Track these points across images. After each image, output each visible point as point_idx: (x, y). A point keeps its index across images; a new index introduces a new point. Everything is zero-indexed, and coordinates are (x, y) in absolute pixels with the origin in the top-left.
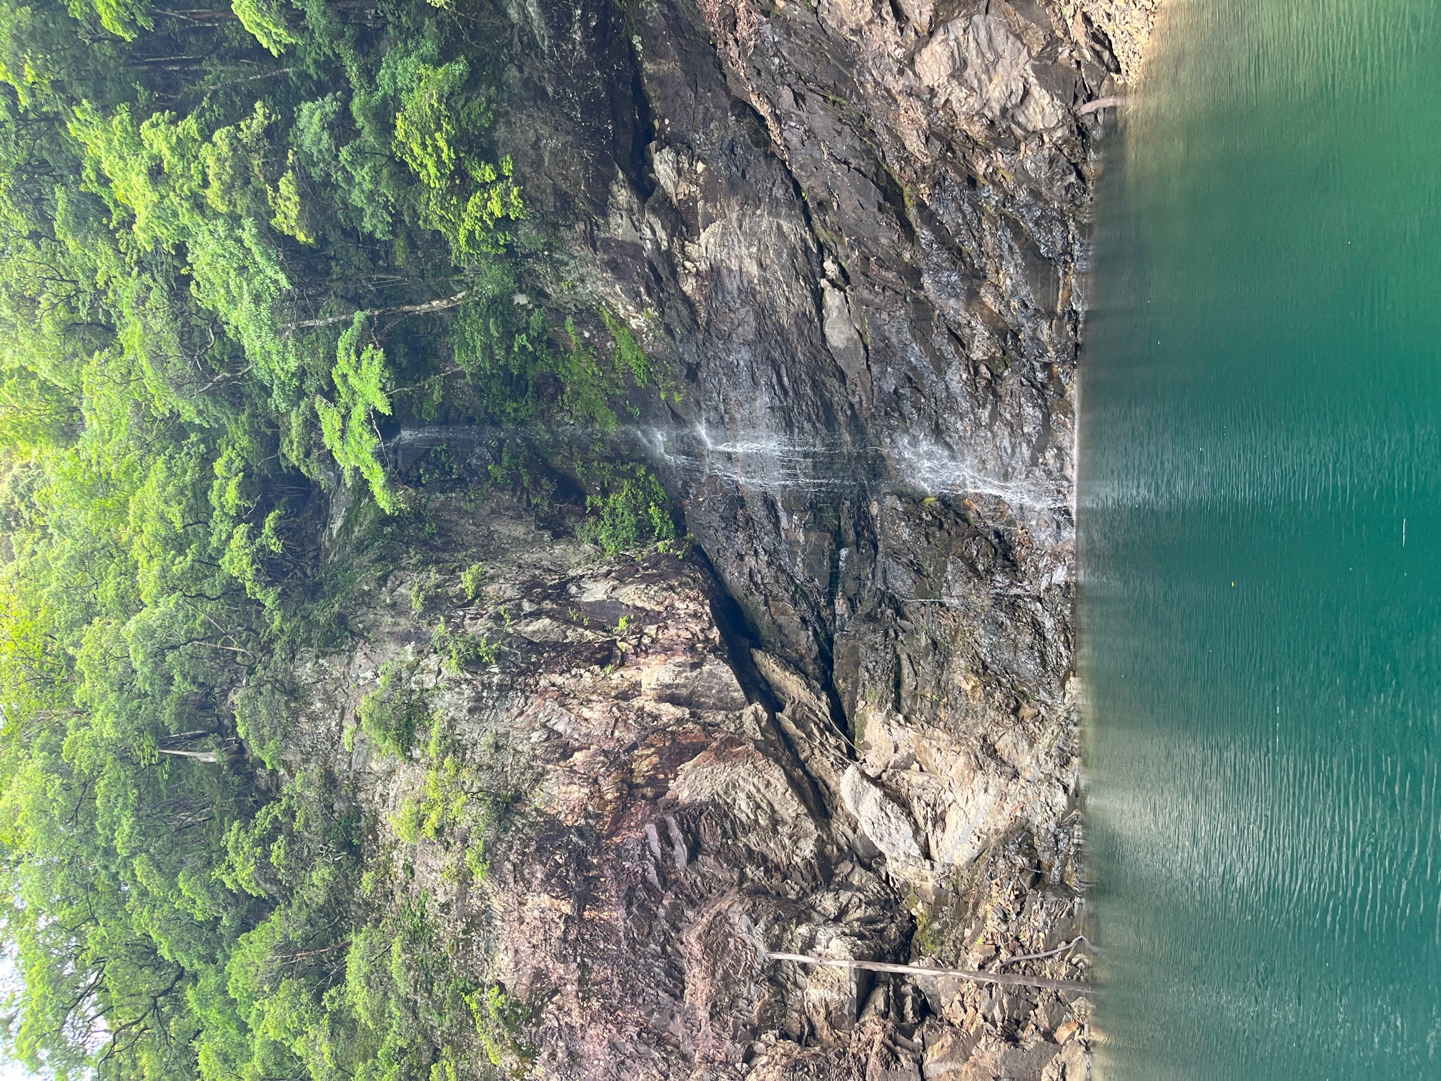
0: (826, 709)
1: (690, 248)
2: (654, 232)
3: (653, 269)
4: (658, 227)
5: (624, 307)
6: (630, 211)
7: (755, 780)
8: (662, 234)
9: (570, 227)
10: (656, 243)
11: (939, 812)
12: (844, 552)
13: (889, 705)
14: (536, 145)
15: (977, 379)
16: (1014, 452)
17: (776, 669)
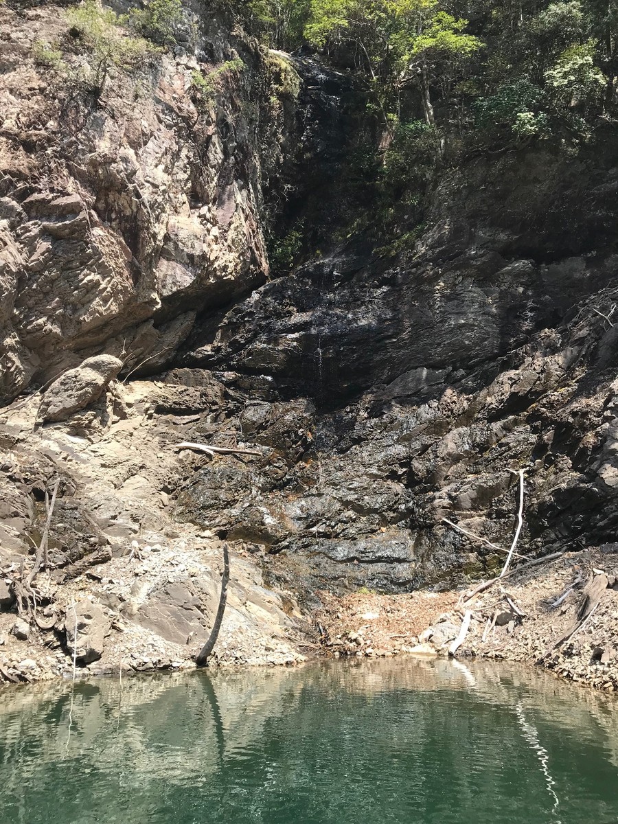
3: (458, 255)
4: (484, 259)
5: (430, 237)
6: (494, 242)
8: (478, 263)
9: (483, 201)
11: (85, 430)
12: (270, 378)
15: (397, 465)
16: (350, 489)
17: (183, 327)
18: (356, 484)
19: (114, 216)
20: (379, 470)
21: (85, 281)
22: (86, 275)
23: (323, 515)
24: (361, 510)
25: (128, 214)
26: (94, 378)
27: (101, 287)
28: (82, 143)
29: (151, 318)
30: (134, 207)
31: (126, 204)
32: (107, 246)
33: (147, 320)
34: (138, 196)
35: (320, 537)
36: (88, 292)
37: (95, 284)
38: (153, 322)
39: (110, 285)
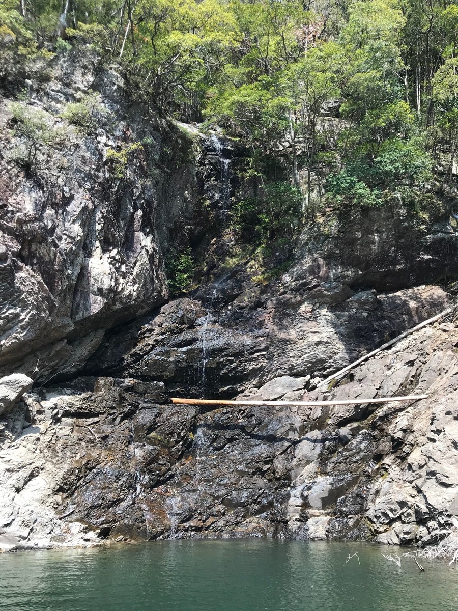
0: (66, 370)
1: (325, 307)
4: (336, 291)
5: (295, 271)
6: (344, 277)
8: (333, 292)
13: (68, 409)
15: (262, 463)
16: (221, 485)
17: (92, 343)
18: (226, 481)
19: (35, 261)
20: (246, 467)
21: (7, 314)
22: (7, 310)
23: (196, 510)
24: (230, 504)
25: (47, 260)
26: (7, 394)
27: (21, 318)
28: (11, 205)
29: (65, 338)
30: (52, 254)
31: (45, 252)
32: (28, 285)
33: (61, 340)
34: (56, 246)
35: (191, 531)
36: (9, 321)
37: (16, 315)
38: (66, 341)
39: (28, 316)
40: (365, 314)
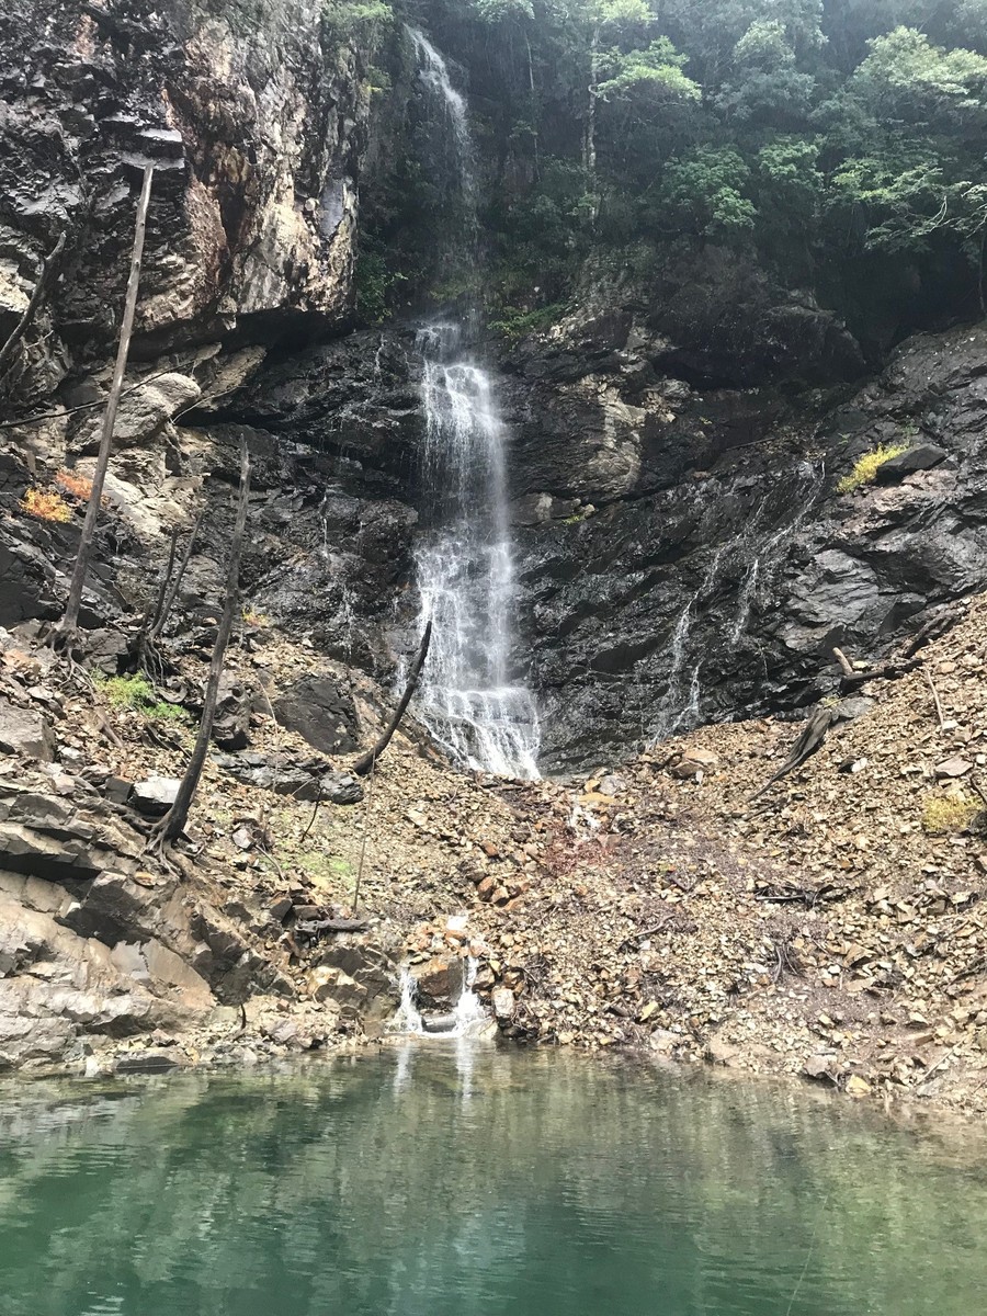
1: (615, 391)
2: (633, 363)
3: (605, 354)
4: (635, 367)
5: (572, 322)
6: (649, 348)
7: (191, 282)
8: (628, 370)
9: (646, 291)
10: (625, 362)
11: (139, 475)
12: (358, 465)
13: (222, 465)
14: (710, 281)
17: (249, 365)
19: (212, 178)
21: (164, 261)
25: (234, 181)
26: (162, 403)
27: (184, 276)
28: (190, 57)
30: (244, 174)
31: (234, 166)
32: (200, 218)
34: (252, 159)
36: (164, 276)
37: (176, 269)
39: (194, 277)
40: (671, 417)
